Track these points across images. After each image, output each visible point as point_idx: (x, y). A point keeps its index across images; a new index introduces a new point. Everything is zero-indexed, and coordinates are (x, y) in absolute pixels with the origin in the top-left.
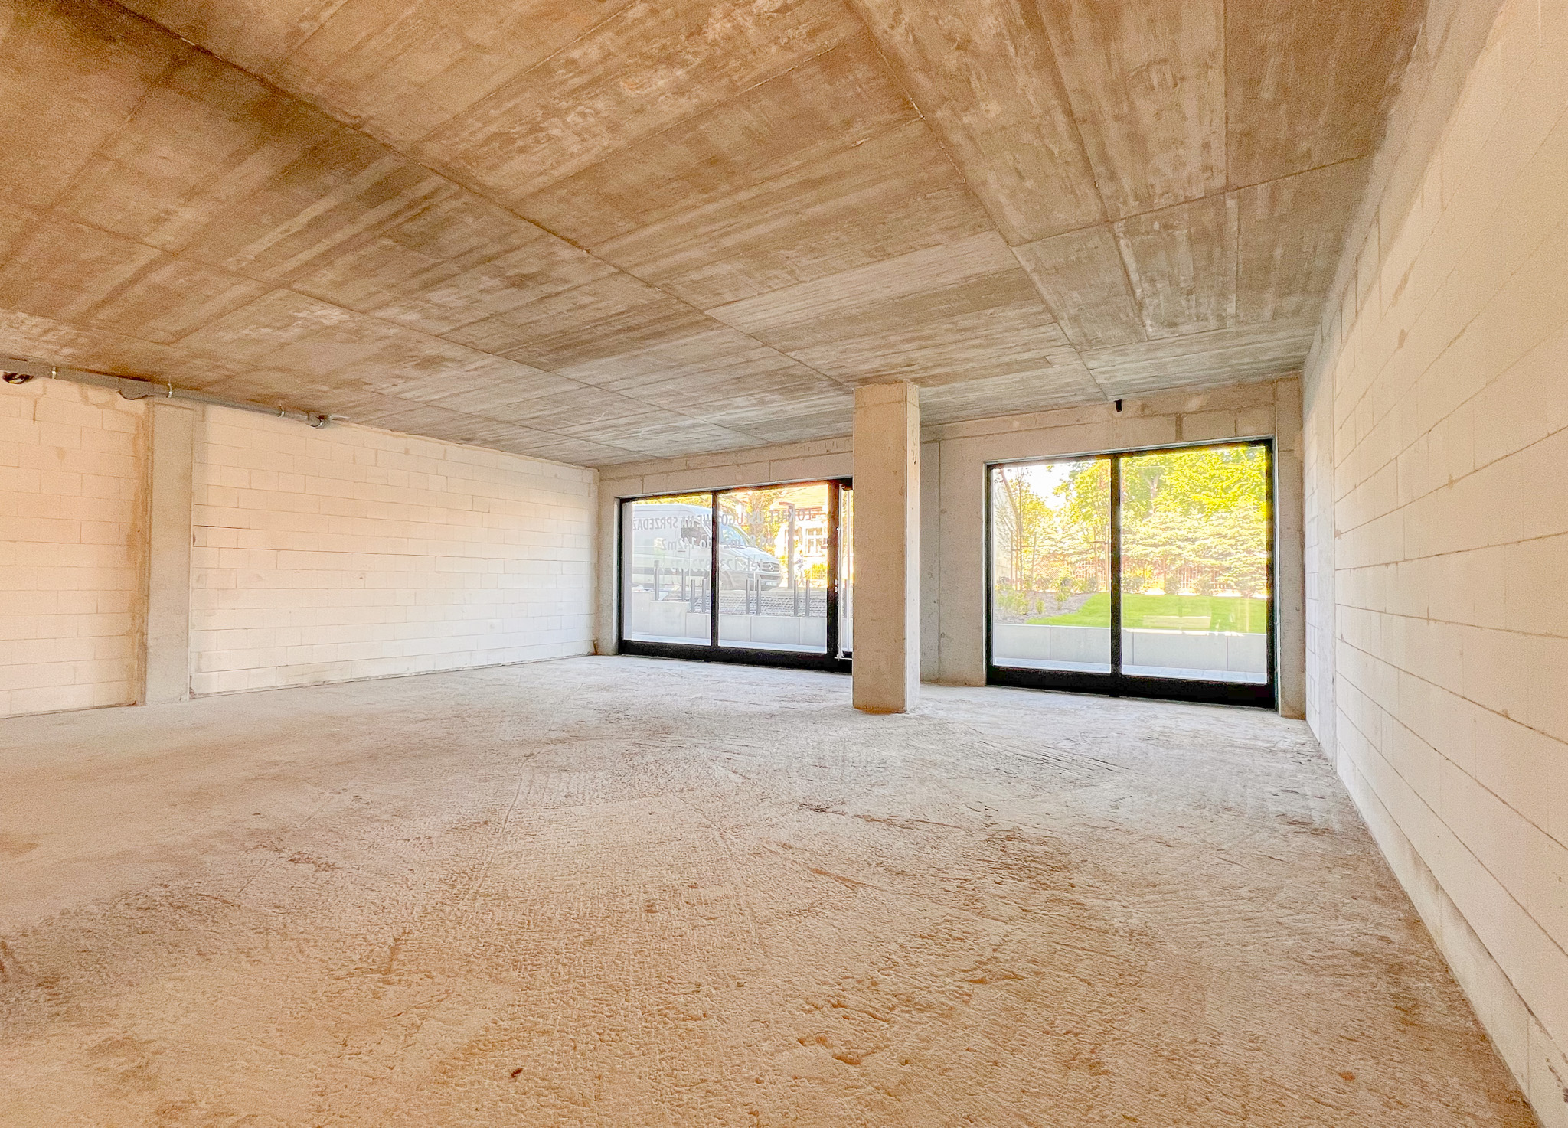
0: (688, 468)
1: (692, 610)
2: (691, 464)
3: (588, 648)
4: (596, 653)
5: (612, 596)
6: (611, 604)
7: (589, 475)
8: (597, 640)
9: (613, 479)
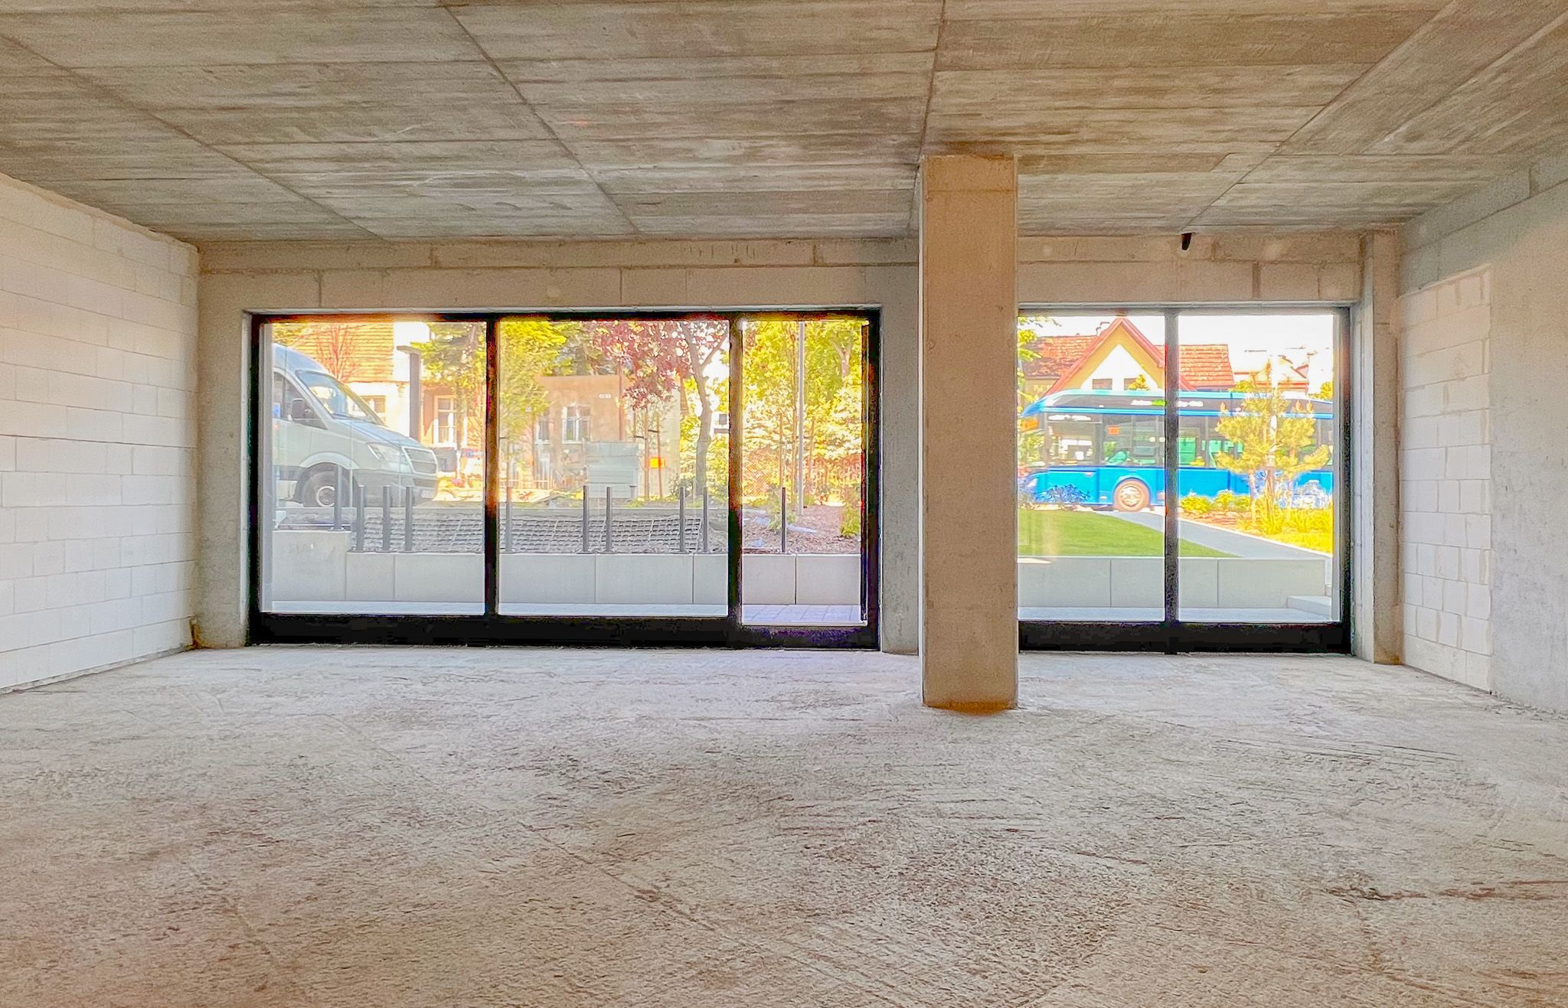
0: (436, 265)
1: (359, 548)
2: (441, 255)
3: (180, 636)
4: (196, 646)
5: (238, 521)
6: (237, 539)
7: (182, 257)
8: (197, 616)
9: (236, 271)
